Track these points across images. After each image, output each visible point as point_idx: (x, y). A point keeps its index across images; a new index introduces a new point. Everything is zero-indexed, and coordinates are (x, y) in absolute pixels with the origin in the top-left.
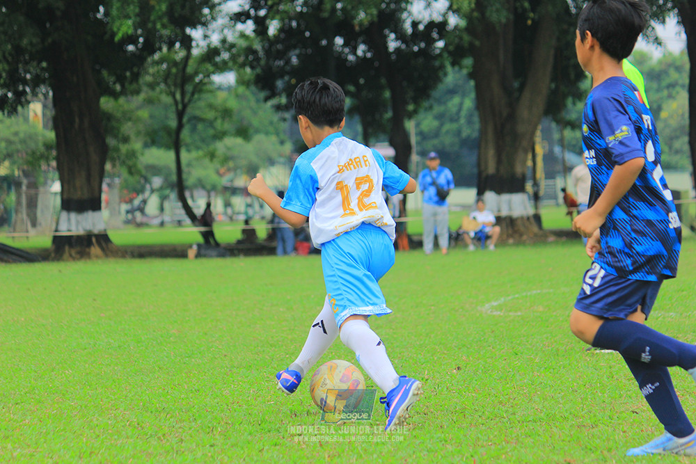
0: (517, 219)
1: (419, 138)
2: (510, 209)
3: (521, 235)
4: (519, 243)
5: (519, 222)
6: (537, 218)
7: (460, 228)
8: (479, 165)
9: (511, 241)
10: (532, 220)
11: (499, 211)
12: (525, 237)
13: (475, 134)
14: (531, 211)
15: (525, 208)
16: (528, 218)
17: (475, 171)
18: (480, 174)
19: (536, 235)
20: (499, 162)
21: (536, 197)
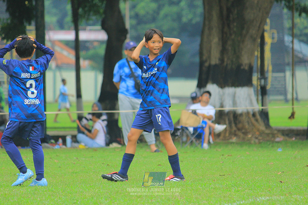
0: (241, 115)
1: (134, 22)
2: (234, 103)
3: (245, 133)
4: (244, 142)
5: (244, 119)
6: (265, 115)
7: (178, 122)
8: (201, 54)
9: (234, 139)
10: (258, 117)
11: (222, 106)
12: (250, 136)
13: (198, 19)
14: (258, 107)
15: (251, 103)
16: (254, 115)
17: (197, 60)
18: (202, 63)
19: (262, 133)
20: (223, 51)
21: (263, 91)
